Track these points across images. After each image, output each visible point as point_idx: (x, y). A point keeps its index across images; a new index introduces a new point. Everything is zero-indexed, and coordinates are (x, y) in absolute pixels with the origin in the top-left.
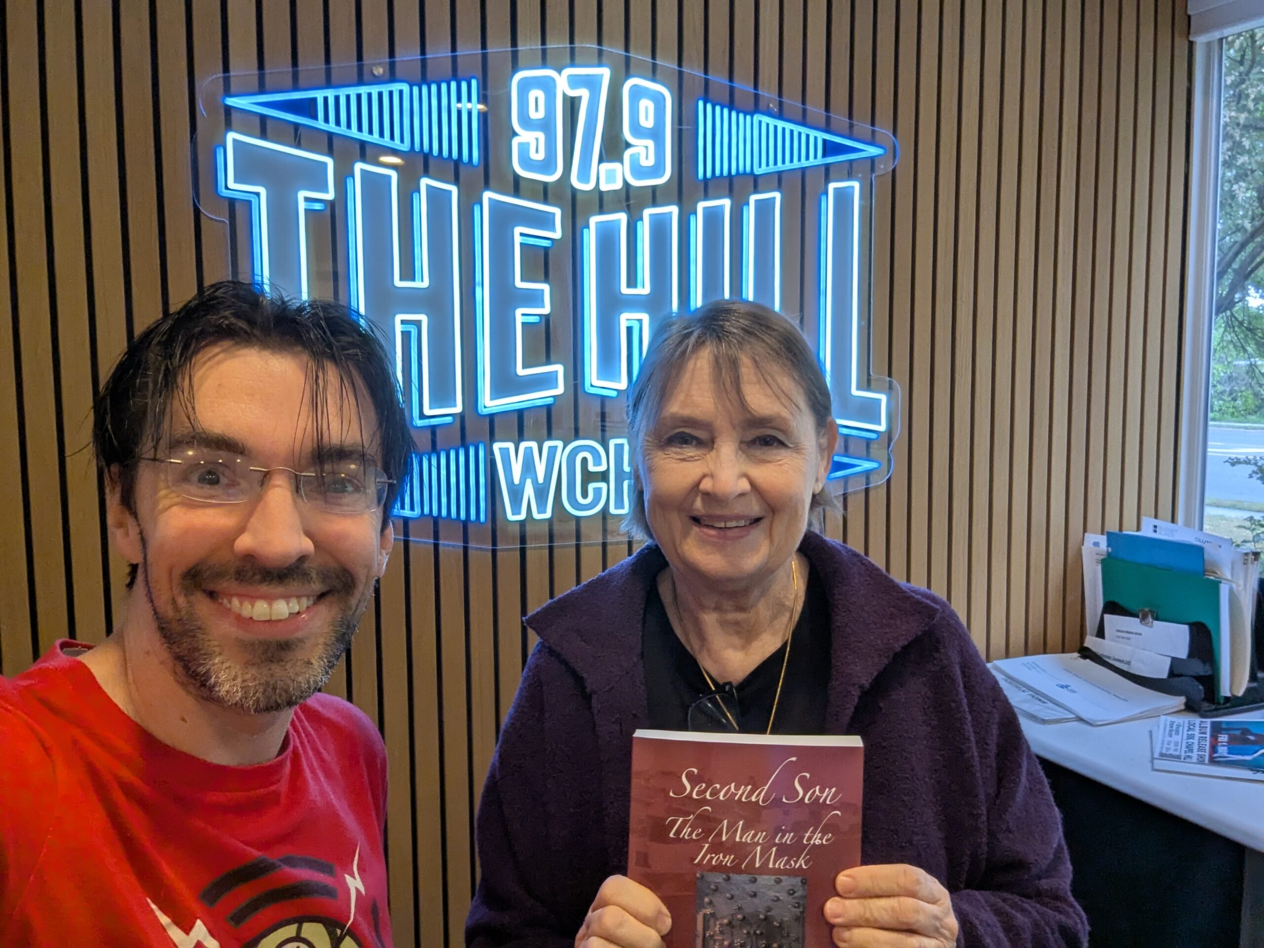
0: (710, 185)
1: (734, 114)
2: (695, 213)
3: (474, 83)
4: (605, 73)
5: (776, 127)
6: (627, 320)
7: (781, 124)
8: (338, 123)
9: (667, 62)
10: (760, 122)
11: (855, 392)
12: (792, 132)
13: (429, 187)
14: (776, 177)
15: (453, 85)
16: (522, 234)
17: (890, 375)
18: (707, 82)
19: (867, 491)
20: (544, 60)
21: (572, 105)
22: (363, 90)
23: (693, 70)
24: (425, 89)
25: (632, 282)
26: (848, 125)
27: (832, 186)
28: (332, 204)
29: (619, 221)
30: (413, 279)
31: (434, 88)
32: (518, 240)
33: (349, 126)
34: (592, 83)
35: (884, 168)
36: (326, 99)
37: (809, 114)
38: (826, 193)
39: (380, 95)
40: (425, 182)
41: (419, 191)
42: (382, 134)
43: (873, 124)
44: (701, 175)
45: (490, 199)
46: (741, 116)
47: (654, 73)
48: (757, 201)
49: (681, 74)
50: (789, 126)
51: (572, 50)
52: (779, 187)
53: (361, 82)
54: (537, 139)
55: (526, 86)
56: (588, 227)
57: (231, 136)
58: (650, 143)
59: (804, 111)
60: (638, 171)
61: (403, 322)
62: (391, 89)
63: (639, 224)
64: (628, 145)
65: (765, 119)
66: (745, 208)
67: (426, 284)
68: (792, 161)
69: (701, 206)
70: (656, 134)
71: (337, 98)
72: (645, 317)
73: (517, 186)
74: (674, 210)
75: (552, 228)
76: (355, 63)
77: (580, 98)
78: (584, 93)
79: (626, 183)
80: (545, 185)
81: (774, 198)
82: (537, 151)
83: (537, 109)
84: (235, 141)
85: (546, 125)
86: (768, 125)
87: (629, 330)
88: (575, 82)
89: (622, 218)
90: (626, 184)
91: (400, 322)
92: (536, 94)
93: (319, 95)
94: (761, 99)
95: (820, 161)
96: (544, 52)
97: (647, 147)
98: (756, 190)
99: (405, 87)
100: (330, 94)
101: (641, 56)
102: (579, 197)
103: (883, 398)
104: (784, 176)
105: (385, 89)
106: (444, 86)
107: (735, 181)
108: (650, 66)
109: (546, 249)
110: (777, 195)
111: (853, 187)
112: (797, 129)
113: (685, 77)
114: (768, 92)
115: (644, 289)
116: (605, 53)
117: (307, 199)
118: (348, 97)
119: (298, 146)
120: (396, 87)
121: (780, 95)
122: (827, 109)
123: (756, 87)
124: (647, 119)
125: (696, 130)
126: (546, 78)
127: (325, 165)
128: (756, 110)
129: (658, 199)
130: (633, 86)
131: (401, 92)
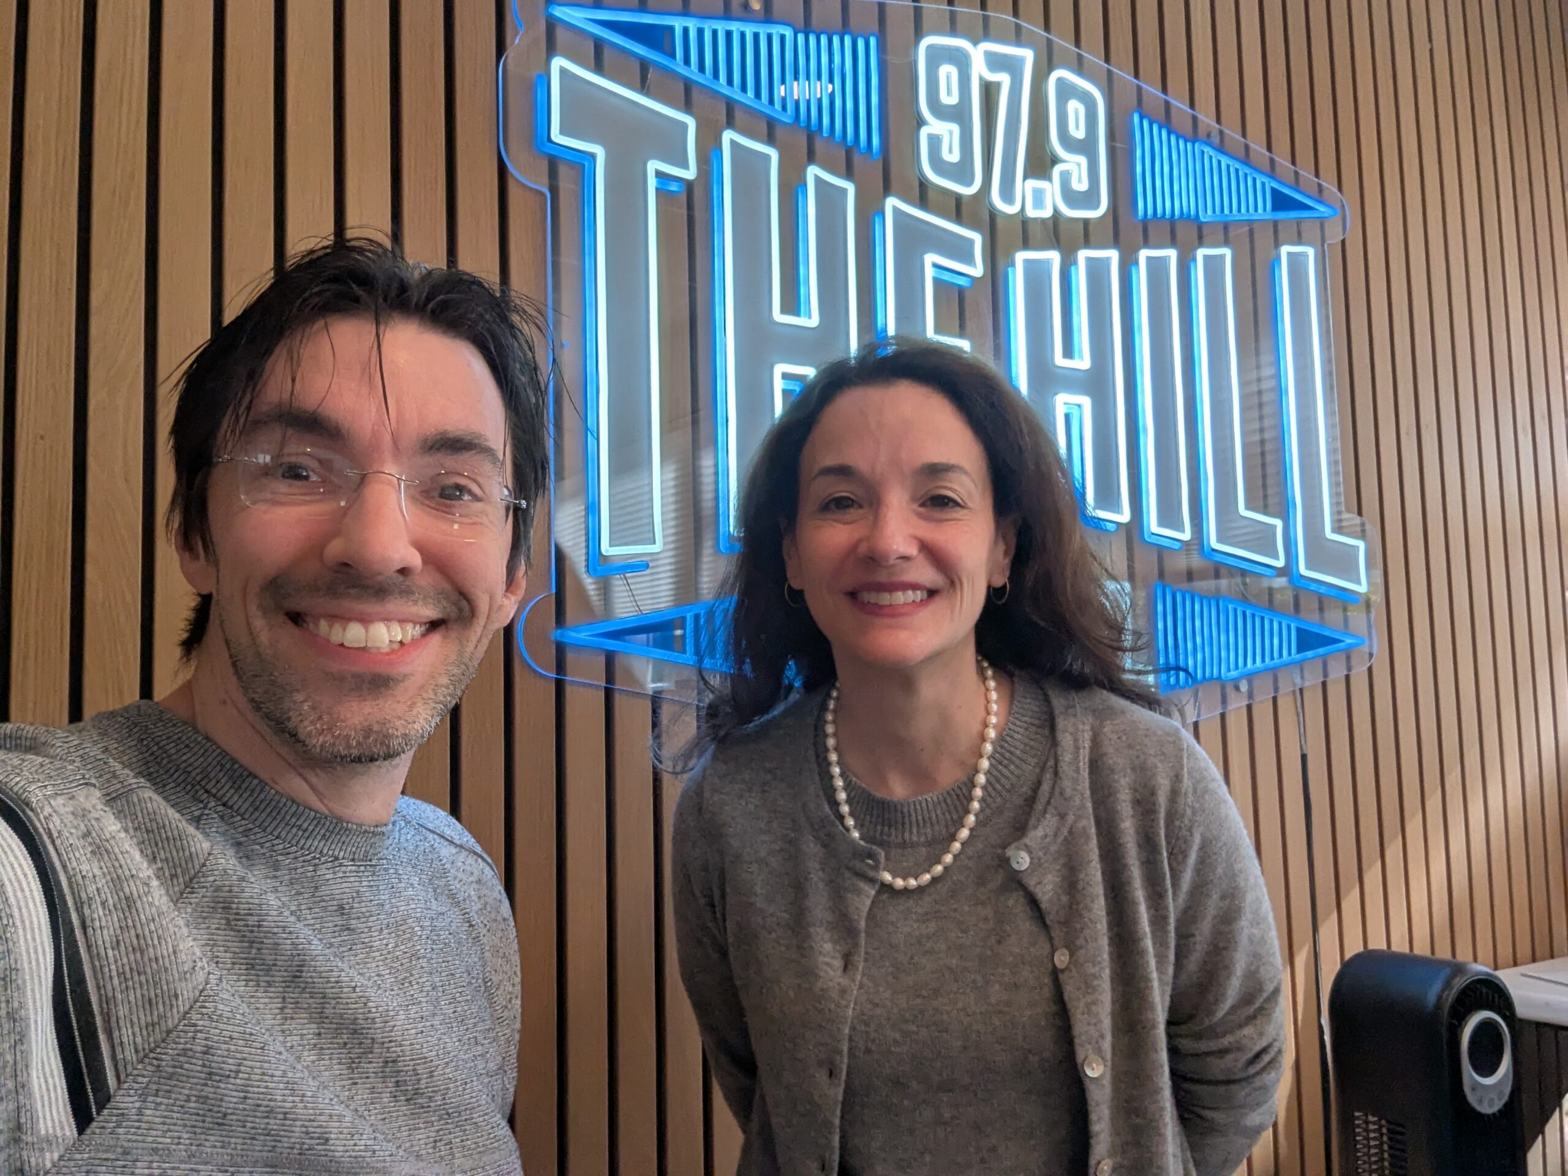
0: (1151, 227)
1: (1173, 138)
2: (1137, 263)
3: (873, 41)
4: (1027, 55)
5: (1219, 162)
6: (1065, 404)
7: (1224, 161)
8: (702, 68)
9: (1094, 58)
11: (1329, 534)
12: (1237, 171)
13: (818, 181)
14: (1221, 227)
15: (848, 40)
16: (935, 266)
17: (1360, 513)
18: (1139, 89)
19: (1347, 677)
20: (953, 29)
21: (989, 91)
22: (735, 27)
23: (1123, 72)
24: (812, 38)
25: (1068, 353)
26: (1292, 174)
27: (1285, 250)
28: (689, 185)
29: (1048, 263)
30: (796, 312)
31: (824, 39)
32: (929, 273)
33: (716, 75)
34: (1011, 66)
35: (1334, 237)
36: (686, 30)
37: (1252, 153)
38: (1279, 258)
39: (756, 36)
40: (813, 172)
41: (805, 185)
42: (758, 95)
43: (1317, 175)
44: (1141, 213)
45: (896, 210)
46: (1181, 143)
47: (1080, 67)
48: (1206, 258)
49: (1109, 73)
50: (1235, 165)
51: (986, 19)
52: (1226, 243)
53: (727, 15)
54: (951, 133)
55: (937, 56)
56: (1013, 265)
57: (558, 63)
58: (1083, 160)
59: (1247, 147)
60: (1070, 197)
61: (786, 376)
62: (769, 31)
63: (1073, 269)
64: (1055, 160)
65: (1207, 149)
66: (1192, 264)
67: (814, 321)
68: (1239, 210)
69: (1144, 254)
70: (1086, 147)
71: (700, 32)
72: (1086, 402)
73: (923, 195)
74: (1113, 255)
75: (969, 260)
77: (998, 85)
78: (1004, 79)
79: (1056, 211)
80: (958, 199)
81: (1222, 257)
82: (950, 151)
83: (949, 93)
84: (563, 72)
85: (958, 114)
86: (1211, 158)
87: (1067, 417)
88: (995, 62)
89: (1054, 257)
90: (1057, 213)
91: (780, 376)
92: (948, 72)
93: (678, 24)
94: (1200, 125)
95: (1269, 215)
96: (953, 14)
97: (1079, 165)
98: (1202, 243)
99: (788, 32)
100: (692, 24)
101: (1064, 43)
102: (1000, 222)
103: (1361, 545)
104: (1231, 227)
105: (763, 30)
106: (836, 40)
107: (1177, 227)
108: (1075, 56)
109: (961, 291)
110: (1227, 252)
111: (1305, 255)
112: (1243, 169)
113: (1115, 78)
114: (1207, 119)
115: (1083, 362)
116: (1024, 30)
117: (659, 174)
118: (715, 33)
119: (646, 93)
120: (776, 30)
121: (1218, 121)
122: (1269, 148)
123: (1192, 105)
124: (1077, 127)
125: (1132, 152)
126: (958, 49)
127: (684, 127)
128: (1194, 138)
129: (1092, 239)
130: (1060, 80)
131: (783, 38)
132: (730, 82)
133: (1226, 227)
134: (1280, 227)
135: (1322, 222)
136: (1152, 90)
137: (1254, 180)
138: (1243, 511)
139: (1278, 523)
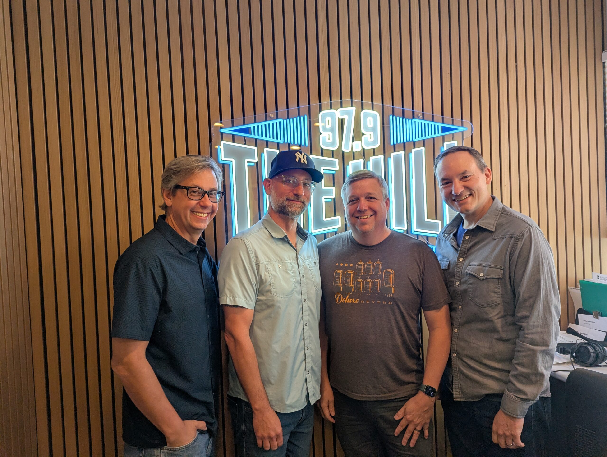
0: (396, 146)
1: (404, 119)
2: (390, 157)
3: (306, 117)
5: (421, 123)
7: (423, 122)
9: (377, 102)
10: (415, 122)
12: (428, 124)
14: (422, 142)
15: (298, 118)
16: (324, 169)
18: (393, 108)
20: (331, 106)
21: (342, 122)
22: (267, 123)
23: (388, 104)
24: (288, 120)
26: (451, 120)
27: (445, 144)
28: (257, 163)
29: (360, 162)
31: (291, 120)
32: (323, 172)
33: (262, 136)
34: (348, 113)
35: (467, 135)
36: (254, 127)
37: (435, 117)
38: (443, 146)
39: (273, 124)
42: (273, 138)
43: (462, 119)
44: (392, 143)
45: (312, 158)
46: (407, 120)
47: (373, 107)
48: (415, 151)
49: (383, 107)
50: (427, 122)
51: (341, 102)
52: (424, 146)
53: (266, 120)
54: (329, 135)
55: (324, 117)
56: (349, 165)
57: (223, 142)
58: (372, 133)
59: (433, 116)
60: (368, 144)
62: (276, 122)
63: (368, 163)
64: (363, 134)
65: (417, 120)
66: (410, 154)
69: (393, 154)
70: (374, 129)
71: (258, 126)
73: (322, 153)
74: (382, 157)
75: (335, 166)
76: (264, 114)
77: (345, 119)
78: (346, 117)
80: (333, 151)
82: (329, 139)
83: (328, 124)
84: (224, 144)
85: (332, 130)
86: (418, 122)
88: (343, 113)
89: (362, 161)
90: (364, 149)
92: (328, 119)
93: (252, 126)
94: (415, 113)
95: (440, 134)
96: (331, 104)
97: (370, 135)
98: (414, 147)
99: (281, 121)
100: (256, 125)
101: (367, 101)
102: (345, 154)
104: (426, 141)
105: (274, 122)
106: (295, 119)
107: (406, 144)
108: (371, 105)
109: (333, 174)
110: (423, 148)
111: (455, 143)
113: (385, 108)
114: (418, 110)
116: (354, 102)
117: (248, 162)
118: (262, 126)
119: (245, 144)
120: (278, 121)
121: (423, 111)
122: (442, 114)
123: (413, 109)
124: (370, 124)
125: (390, 127)
126: (332, 112)
127: (254, 149)
128: (413, 117)
129: (376, 153)
130: (365, 112)
131: (280, 122)
132: (266, 136)
133: (424, 141)
134: (445, 137)
135: (462, 132)
136: (398, 107)
137: (435, 126)
138: (426, 220)
139: (439, 222)
